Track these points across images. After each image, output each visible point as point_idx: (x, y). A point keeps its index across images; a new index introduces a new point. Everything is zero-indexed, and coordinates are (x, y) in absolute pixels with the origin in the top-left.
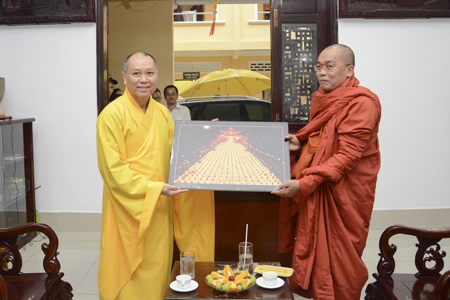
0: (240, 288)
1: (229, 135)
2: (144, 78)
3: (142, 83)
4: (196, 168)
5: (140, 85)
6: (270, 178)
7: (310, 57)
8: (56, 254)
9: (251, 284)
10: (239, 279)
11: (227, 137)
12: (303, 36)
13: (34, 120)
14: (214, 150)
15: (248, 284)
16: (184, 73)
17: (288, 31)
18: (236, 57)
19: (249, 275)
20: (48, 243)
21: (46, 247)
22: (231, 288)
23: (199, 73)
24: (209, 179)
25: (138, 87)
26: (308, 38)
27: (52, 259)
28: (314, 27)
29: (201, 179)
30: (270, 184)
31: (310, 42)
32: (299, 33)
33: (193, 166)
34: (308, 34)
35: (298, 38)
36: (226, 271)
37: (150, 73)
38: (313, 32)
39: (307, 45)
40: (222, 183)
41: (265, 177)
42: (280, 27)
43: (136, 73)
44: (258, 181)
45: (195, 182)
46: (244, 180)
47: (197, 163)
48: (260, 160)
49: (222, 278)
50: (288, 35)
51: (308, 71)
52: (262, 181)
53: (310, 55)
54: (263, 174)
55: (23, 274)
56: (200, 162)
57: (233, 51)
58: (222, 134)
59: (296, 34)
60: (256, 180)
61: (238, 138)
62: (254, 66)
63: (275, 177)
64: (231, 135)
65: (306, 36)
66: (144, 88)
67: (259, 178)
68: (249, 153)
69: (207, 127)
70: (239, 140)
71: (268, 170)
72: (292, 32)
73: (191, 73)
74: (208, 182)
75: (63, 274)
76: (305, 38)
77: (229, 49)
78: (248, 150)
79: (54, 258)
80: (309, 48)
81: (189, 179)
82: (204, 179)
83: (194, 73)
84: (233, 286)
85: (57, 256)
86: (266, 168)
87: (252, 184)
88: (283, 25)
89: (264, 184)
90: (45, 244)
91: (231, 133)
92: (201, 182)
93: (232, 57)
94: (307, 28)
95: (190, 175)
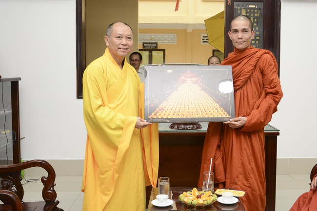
0: (205, 203)
1: (187, 77)
2: (124, 41)
3: (123, 45)
4: (164, 106)
5: (121, 46)
6: (220, 111)
7: (257, 31)
8: (53, 185)
9: (213, 201)
10: (204, 197)
11: (186, 79)
12: (252, 13)
13: (20, 79)
14: (177, 90)
15: (211, 200)
16: (144, 43)
17: (239, 8)
18: (189, 30)
19: (212, 194)
20: (47, 177)
21: (45, 179)
22: (199, 203)
23: (156, 43)
24: (175, 114)
25: (119, 48)
26: (256, 15)
27: (50, 190)
28: (261, 5)
29: (169, 115)
30: (220, 116)
31: (257, 18)
32: (248, 10)
33: (162, 104)
34: (256, 11)
35: (248, 14)
36: (194, 192)
37: (129, 38)
38: (260, 9)
39: (256, 20)
40: (185, 117)
41: (216, 111)
42: (233, 5)
43: (119, 37)
44: (211, 114)
45: (164, 117)
46: (201, 114)
47: (165, 102)
48: (212, 98)
49: (191, 196)
50: (239, 11)
51: (255, 42)
52: (214, 114)
53: (257, 29)
54: (215, 109)
55: (24, 203)
56: (167, 101)
57: (187, 25)
58: (182, 76)
59: (247, 10)
60: (210, 113)
61: (194, 80)
62: (205, 38)
63: (224, 111)
64: (189, 77)
65: (254, 13)
66: (124, 49)
67: (212, 111)
68: (203, 92)
69: (170, 71)
70: (195, 82)
71: (218, 105)
72: (242, 9)
73: (150, 43)
74: (174, 117)
75: (58, 202)
76: (254, 15)
77: (184, 23)
78: (202, 90)
79: (52, 189)
80: (257, 23)
81: (160, 114)
82: (171, 114)
83: (152, 43)
84: (201, 201)
85: (55, 187)
86: (216, 104)
87: (207, 117)
88: (235, 3)
89: (216, 116)
90: (44, 177)
91: (188, 76)
92: (169, 117)
93: (186, 30)
94: (256, 5)
95: (160, 112)
